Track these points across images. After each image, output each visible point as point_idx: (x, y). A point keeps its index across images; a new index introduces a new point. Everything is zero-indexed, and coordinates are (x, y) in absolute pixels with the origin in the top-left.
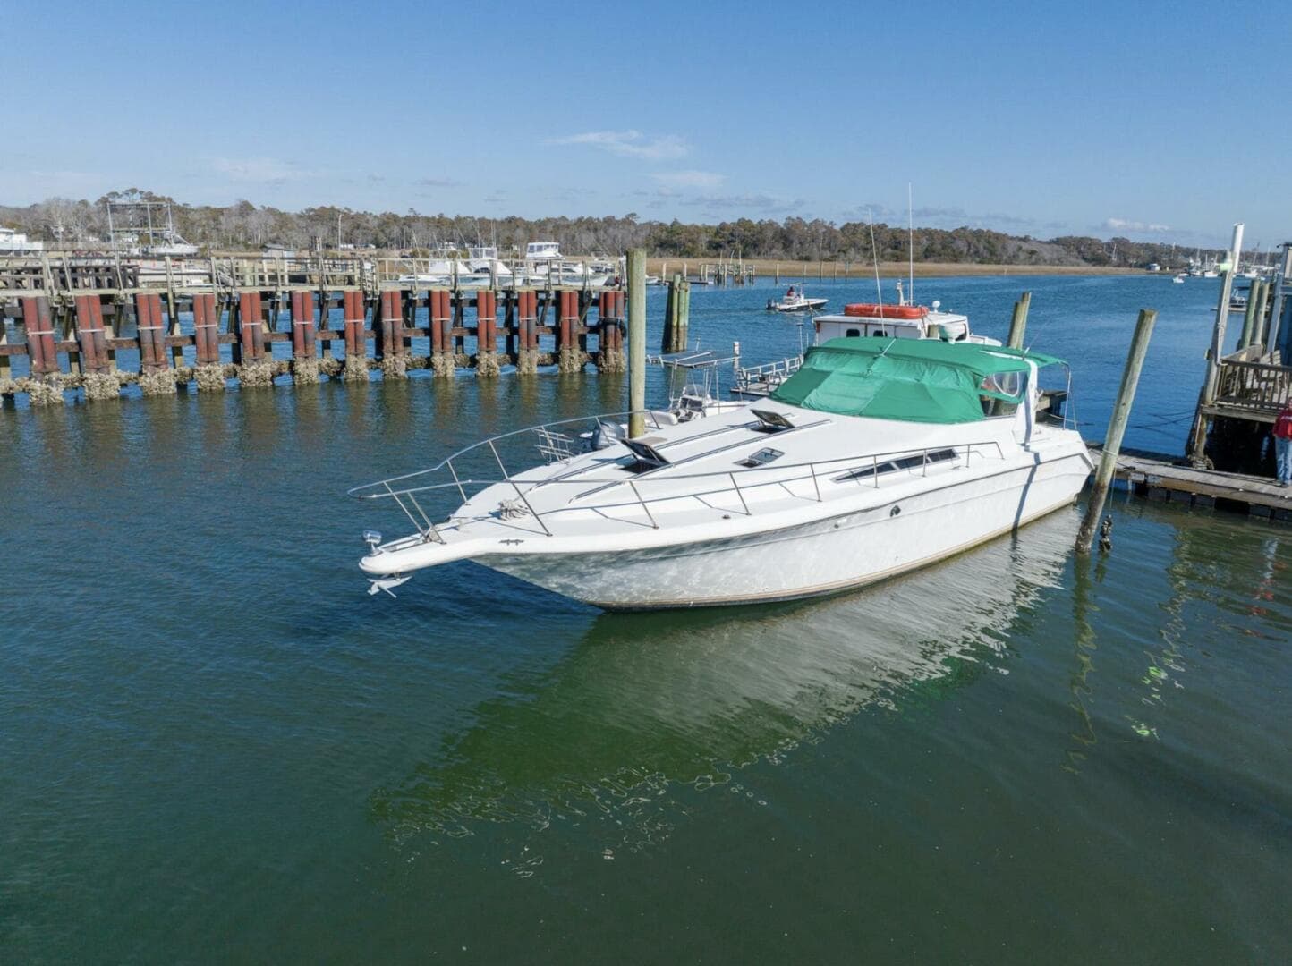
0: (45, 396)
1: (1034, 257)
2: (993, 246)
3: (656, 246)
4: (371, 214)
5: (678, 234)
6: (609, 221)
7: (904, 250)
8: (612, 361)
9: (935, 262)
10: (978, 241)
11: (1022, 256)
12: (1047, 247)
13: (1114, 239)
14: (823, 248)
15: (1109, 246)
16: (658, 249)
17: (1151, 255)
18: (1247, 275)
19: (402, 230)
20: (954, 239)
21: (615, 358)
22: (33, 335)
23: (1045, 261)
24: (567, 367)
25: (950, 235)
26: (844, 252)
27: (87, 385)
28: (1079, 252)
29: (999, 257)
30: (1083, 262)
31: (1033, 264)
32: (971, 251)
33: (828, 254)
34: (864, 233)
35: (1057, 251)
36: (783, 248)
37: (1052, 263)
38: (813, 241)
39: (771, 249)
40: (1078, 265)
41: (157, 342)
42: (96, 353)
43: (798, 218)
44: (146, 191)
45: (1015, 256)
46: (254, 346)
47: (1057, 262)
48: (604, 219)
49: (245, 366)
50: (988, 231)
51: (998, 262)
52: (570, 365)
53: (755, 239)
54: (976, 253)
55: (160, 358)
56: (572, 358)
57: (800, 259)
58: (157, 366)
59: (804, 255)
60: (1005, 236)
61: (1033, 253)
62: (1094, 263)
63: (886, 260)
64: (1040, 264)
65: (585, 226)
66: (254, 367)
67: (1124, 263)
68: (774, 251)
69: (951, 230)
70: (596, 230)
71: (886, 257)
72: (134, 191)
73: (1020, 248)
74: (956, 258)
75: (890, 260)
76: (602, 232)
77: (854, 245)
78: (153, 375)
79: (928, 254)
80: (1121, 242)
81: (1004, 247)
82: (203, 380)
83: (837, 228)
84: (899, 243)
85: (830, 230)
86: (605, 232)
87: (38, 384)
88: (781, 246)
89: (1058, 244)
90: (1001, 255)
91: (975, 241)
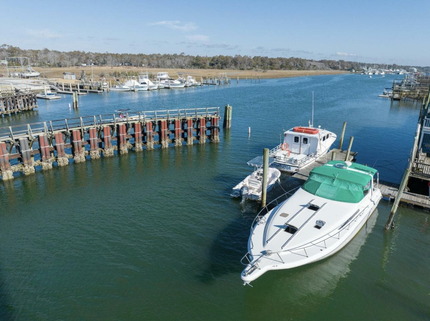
0: (47, 167)
1: (315, 67)
2: (302, 64)
3: (192, 65)
4: (91, 53)
5: (199, 61)
6: (175, 56)
7: (274, 66)
8: (215, 139)
9: (284, 70)
10: (297, 62)
11: (311, 67)
12: (319, 63)
13: (340, 60)
14: (248, 65)
15: (338, 63)
16: (193, 66)
17: (352, 66)
18: (381, 74)
19: (104, 59)
20: (290, 61)
21: (216, 138)
22: (43, 148)
23: (319, 69)
24: (202, 142)
25: (288, 60)
26: (255, 67)
27: (59, 161)
28: (329, 65)
29: (304, 68)
30: (330, 69)
31: (315, 70)
32: (295, 65)
33: (249, 67)
34: (261, 60)
35: (322, 65)
36: (235, 65)
37: (321, 70)
38: (244, 63)
39: (231, 66)
40: (329, 70)
41: (79, 145)
42: (61, 151)
43: (239, 55)
44: (10, 45)
45: (309, 67)
46: (108, 143)
47: (322, 69)
48: (173, 55)
49: (105, 150)
50: (300, 58)
51: (304, 69)
52: (203, 141)
53: (225, 62)
54: (297, 66)
55: (80, 150)
56: (203, 139)
57: (241, 69)
58: (79, 153)
59: (242, 68)
60: (305, 59)
61: (315, 66)
62: (334, 69)
63: (268, 69)
64: (317, 70)
65: (167, 57)
66: (108, 150)
67: (343, 69)
68: (232, 66)
69: (288, 58)
70: (171, 59)
71: (268, 68)
72: (5, 45)
73: (310, 64)
74: (290, 68)
75: (269, 69)
76: (173, 60)
77: (257, 64)
78: (78, 156)
79: (281, 67)
80: (342, 61)
81: (305, 64)
82: (93, 156)
83: (252, 58)
84: (272, 63)
85: (249, 59)
86: (175, 60)
87: (45, 163)
88: (234, 65)
89: (322, 62)
90: (305, 67)
91: (296, 62)
